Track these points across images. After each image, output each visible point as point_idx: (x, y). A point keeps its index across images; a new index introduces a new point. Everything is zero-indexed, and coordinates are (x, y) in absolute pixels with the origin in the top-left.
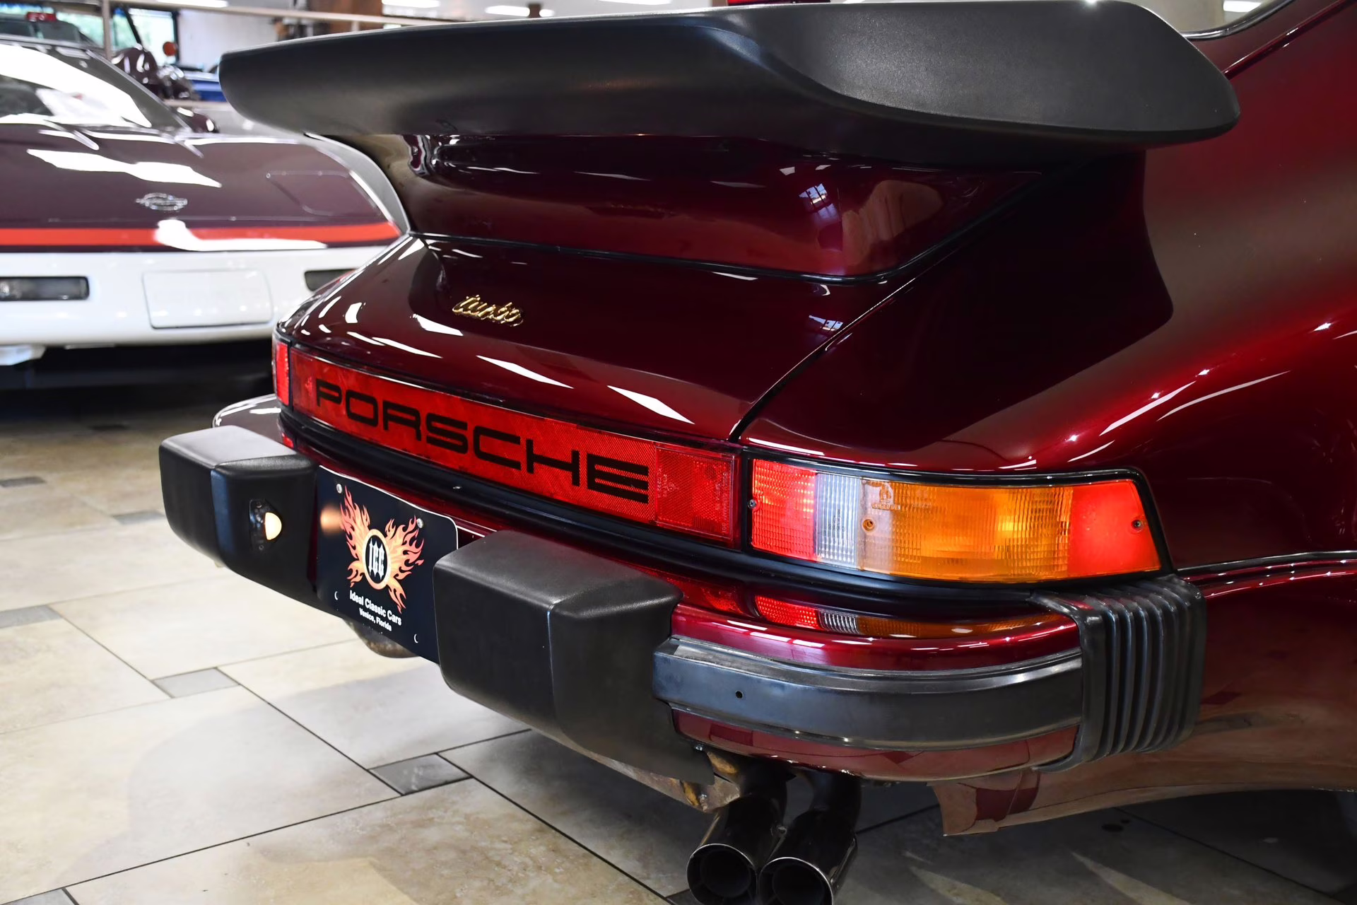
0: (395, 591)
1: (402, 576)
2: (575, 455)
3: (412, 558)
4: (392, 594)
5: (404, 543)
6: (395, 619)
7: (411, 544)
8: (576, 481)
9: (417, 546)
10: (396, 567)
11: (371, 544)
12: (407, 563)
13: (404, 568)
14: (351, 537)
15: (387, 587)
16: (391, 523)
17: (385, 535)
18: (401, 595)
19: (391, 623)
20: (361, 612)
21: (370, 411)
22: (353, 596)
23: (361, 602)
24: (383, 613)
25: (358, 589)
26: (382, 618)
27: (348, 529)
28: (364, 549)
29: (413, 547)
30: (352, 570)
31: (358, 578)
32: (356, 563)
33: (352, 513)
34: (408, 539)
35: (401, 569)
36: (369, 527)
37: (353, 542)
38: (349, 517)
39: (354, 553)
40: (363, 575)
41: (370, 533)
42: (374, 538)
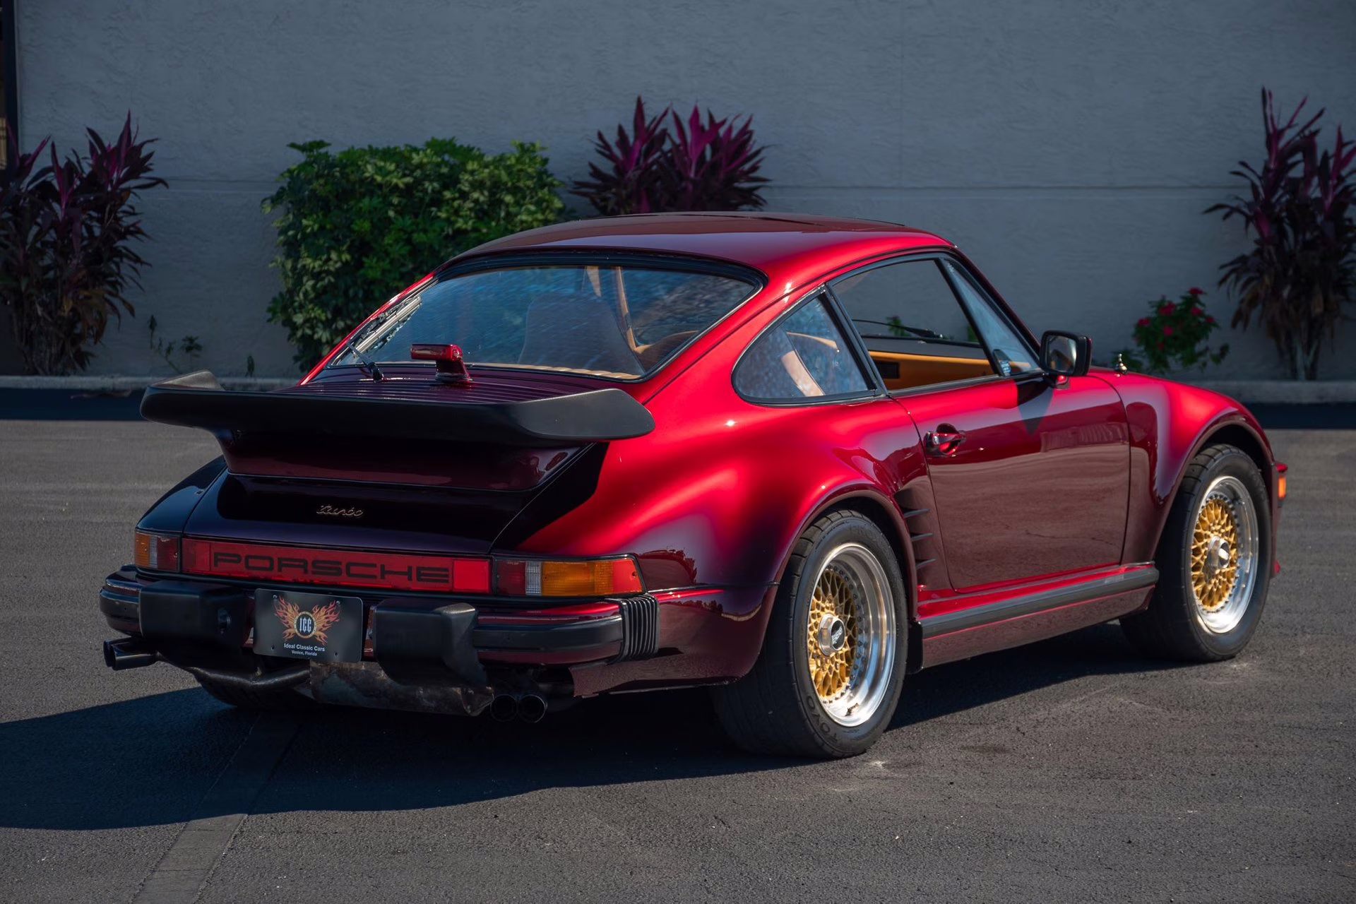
0: (320, 637)
1: (324, 629)
2: (410, 568)
3: (332, 620)
4: (318, 639)
5: (326, 614)
6: (319, 649)
7: (331, 613)
8: (410, 579)
9: (335, 614)
10: (321, 625)
11: (301, 619)
12: (328, 622)
13: (326, 625)
14: (284, 618)
15: (314, 636)
16: (316, 606)
17: (312, 613)
18: (325, 638)
19: (316, 652)
20: (293, 652)
21: (266, 564)
22: (287, 646)
23: (293, 647)
24: (311, 648)
25: (291, 642)
26: (310, 651)
27: (281, 615)
28: (295, 622)
29: (333, 615)
30: (285, 634)
31: (291, 636)
32: (289, 630)
33: (284, 607)
34: (329, 611)
35: (324, 626)
36: (299, 612)
37: (285, 621)
38: (283, 609)
39: (287, 625)
40: (295, 634)
41: (300, 614)
42: (303, 616)
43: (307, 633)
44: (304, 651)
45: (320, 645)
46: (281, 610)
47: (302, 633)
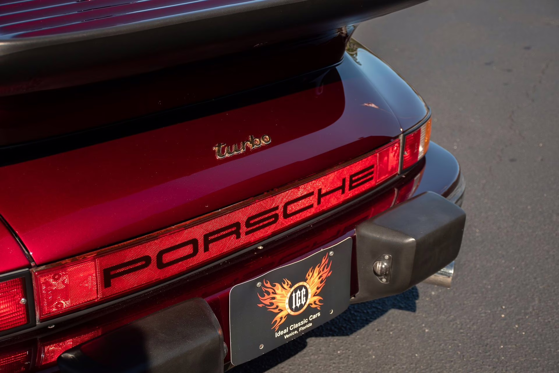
0: (315, 302)
1: (319, 291)
2: (344, 180)
3: (324, 277)
4: (314, 306)
5: (319, 274)
6: (315, 316)
7: (323, 270)
8: (343, 192)
9: (327, 268)
10: (315, 290)
11: (294, 295)
12: (321, 282)
13: (320, 286)
14: (272, 304)
15: (310, 304)
16: (310, 270)
17: (305, 280)
18: (320, 301)
19: (311, 322)
20: (286, 337)
21: (188, 250)
22: (277, 335)
23: (286, 331)
24: (306, 321)
25: (282, 328)
26: (304, 325)
27: (267, 302)
28: (287, 301)
29: (325, 270)
30: (276, 321)
31: (283, 320)
32: (280, 315)
33: (271, 291)
34: (321, 269)
35: (318, 288)
36: (291, 287)
37: (274, 306)
38: (269, 294)
39: (276, 311)
40: (288, 315)
41: (293, 289)
42: (295, 291)
43: (302, 306)
44: (297, 329)
45: (315, 311)
46: (267, 297)
47: (297, 309)
